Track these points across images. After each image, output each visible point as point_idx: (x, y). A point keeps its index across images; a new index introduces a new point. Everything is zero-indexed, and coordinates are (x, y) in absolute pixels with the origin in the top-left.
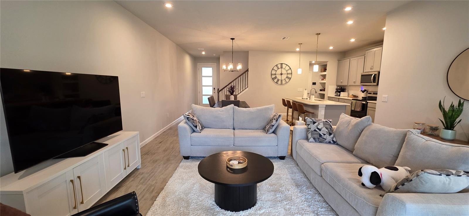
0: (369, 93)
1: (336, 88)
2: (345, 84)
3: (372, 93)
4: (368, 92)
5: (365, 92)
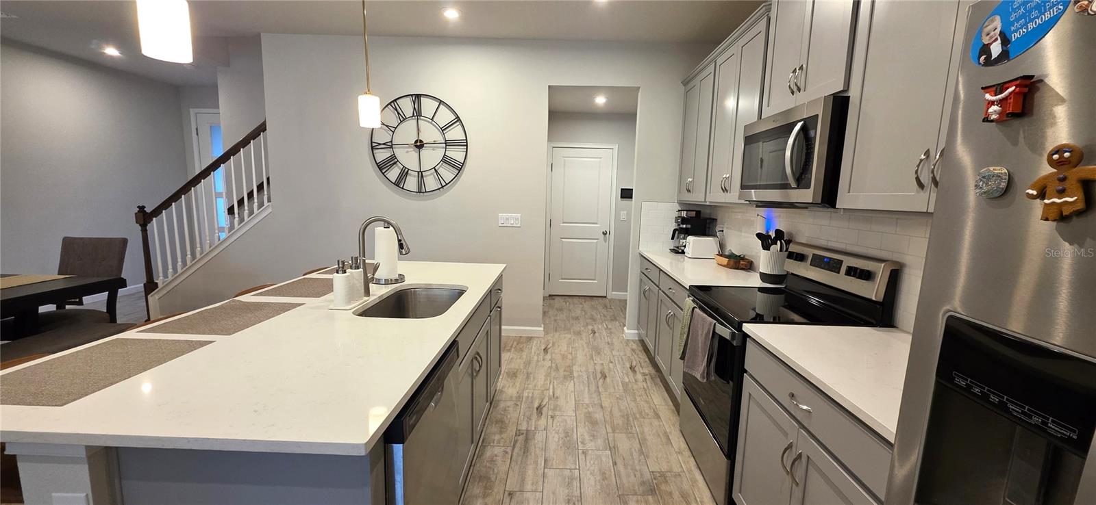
1: (677, 214)
2: (697, 193)
3: (811, 254)
4: (793, 248)
5: (776, 244)
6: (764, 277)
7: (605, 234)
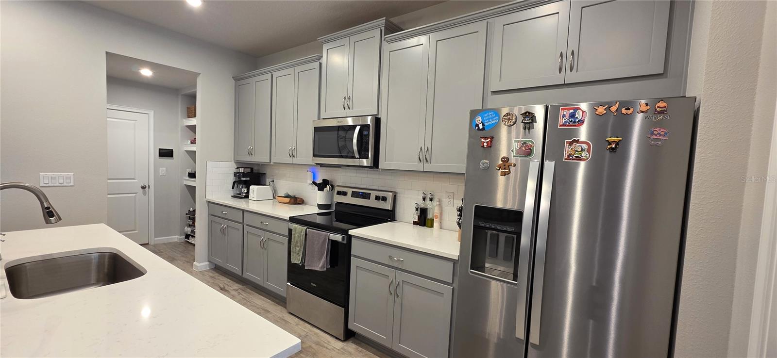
0: (339, 193)
1: (236, 171)
2: (260, 157)
3: (350, 191)
4: (337, 189)
5: (326, 187)
6: (320, 206)
7: (143, 188)
